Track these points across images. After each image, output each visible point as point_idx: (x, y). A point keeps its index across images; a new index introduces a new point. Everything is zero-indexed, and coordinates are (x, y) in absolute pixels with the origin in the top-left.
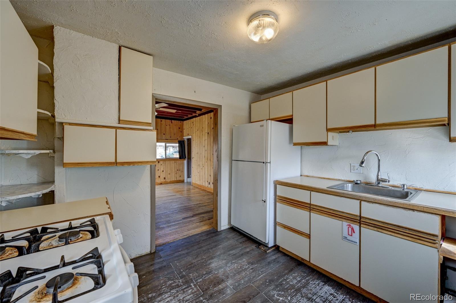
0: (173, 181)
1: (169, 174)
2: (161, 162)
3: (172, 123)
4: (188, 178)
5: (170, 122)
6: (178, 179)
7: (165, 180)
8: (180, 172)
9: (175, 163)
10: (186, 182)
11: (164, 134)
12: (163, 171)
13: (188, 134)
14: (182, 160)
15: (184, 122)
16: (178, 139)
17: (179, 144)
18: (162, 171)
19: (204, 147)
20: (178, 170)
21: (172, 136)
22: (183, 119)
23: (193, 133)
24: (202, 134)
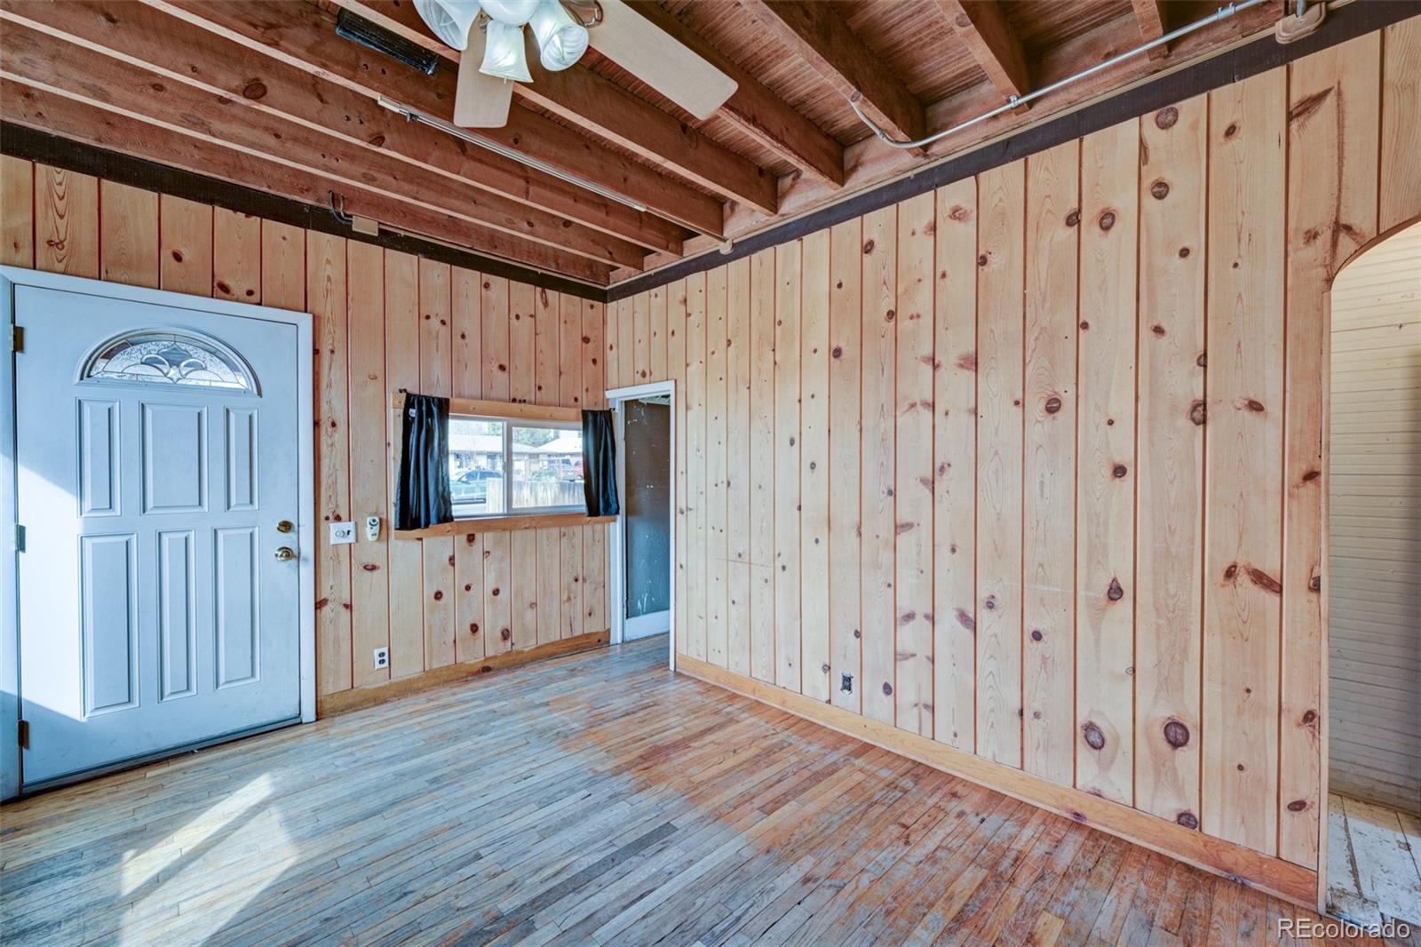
0: (553, 644)
1: (533, 605)
2: (486, 540)
3: (546, 304)
4: (627, 617)
5: (538, 296)
6: (578, 633)
7: (509, 643)
8: (587, 585)
9: (564, 540)
10: (619, 641)
11: (502, 368)
12: (496, 592)
13: (644, 375)
14: (595, 523)
15: (612, 305)
16: (576, 400)
17: (585, 428)
18: (489, 591)
19: (792, 442)
20: (576, 580)
21: (549, 380)
22: (607, 288)
23: (687, 365)
24: (775, 363)
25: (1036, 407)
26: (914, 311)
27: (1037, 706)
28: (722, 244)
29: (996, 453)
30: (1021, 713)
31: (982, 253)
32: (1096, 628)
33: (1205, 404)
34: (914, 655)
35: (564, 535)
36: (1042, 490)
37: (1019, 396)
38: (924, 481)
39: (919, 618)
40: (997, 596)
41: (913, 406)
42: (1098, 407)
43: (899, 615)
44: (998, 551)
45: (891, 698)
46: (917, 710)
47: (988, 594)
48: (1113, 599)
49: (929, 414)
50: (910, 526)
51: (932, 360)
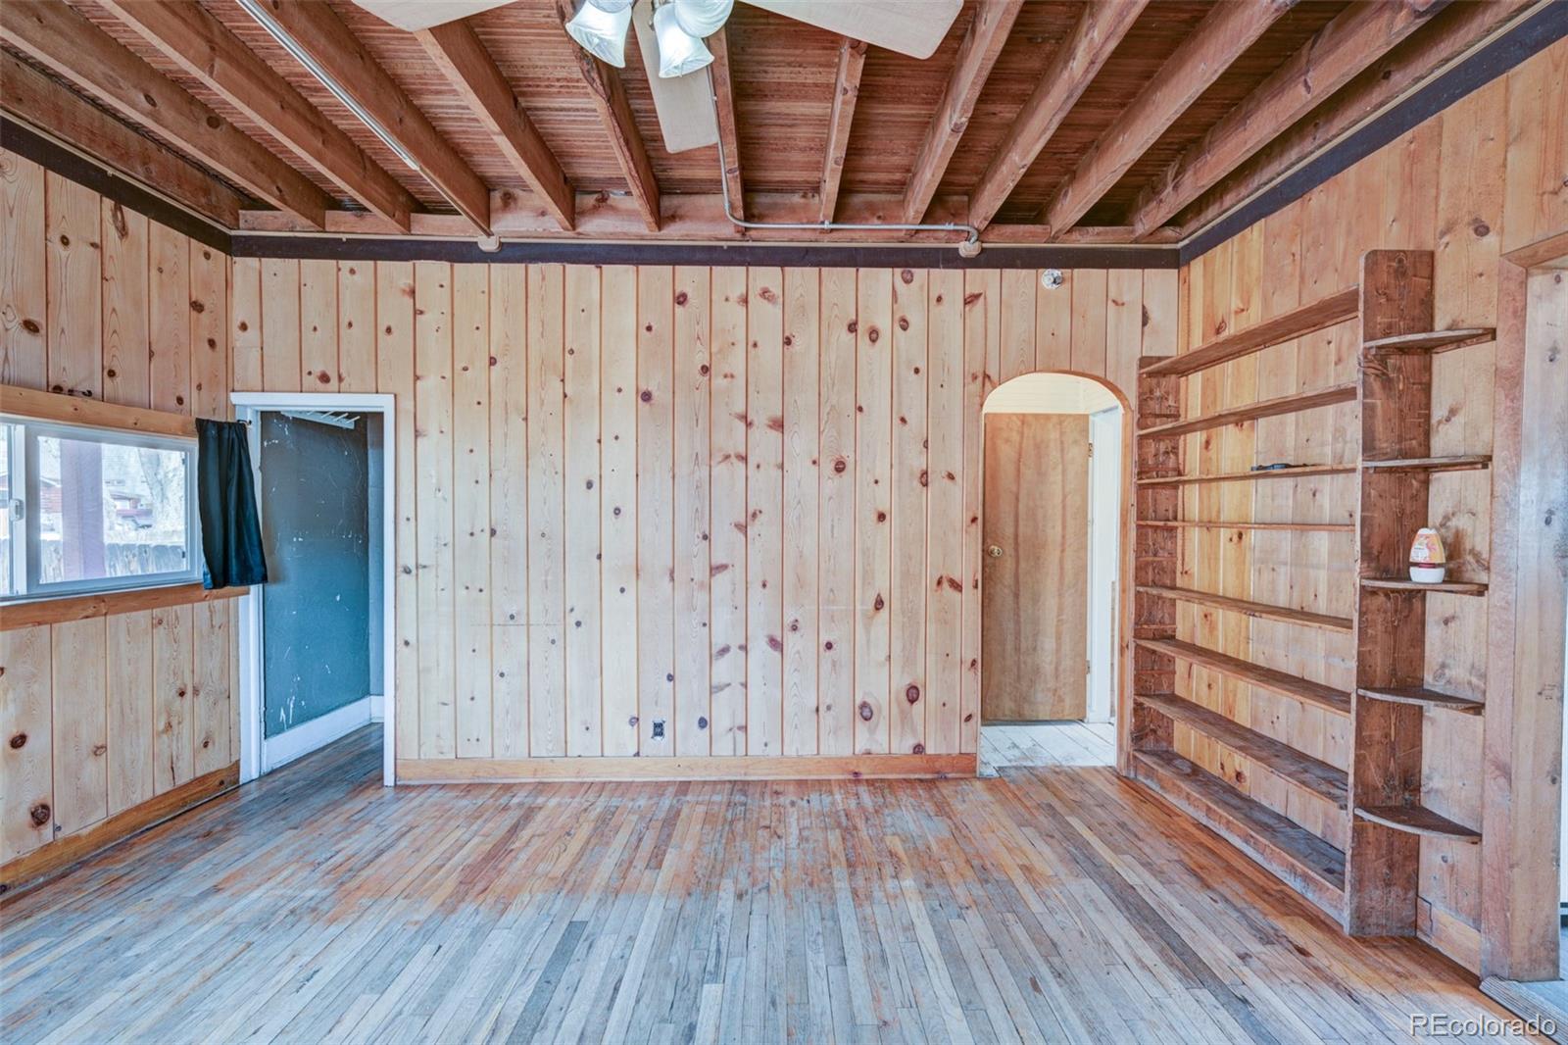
3: (123, 231)
4: (267, 737)
5: (108, 215)
6: (184, 777)
7: (47, 830)
8: (200, 699)
9: (161, 631)
10: (254, 776)
11: (31, 326)
13: (324, 378)
14: (214, 597)
15: (245, 263)
16: (180, 401)
17: (202, 447)
19: (589, 485)
20: (182, 694)
21: (128, 361)
22: (233, 233)
23: (417, 378)
24: (565, 396)
25: (828, 467)
26: (727, 370)
27: (828, 701)
28: (485, 237)
29: (799, 502)
30: (817, 710)
31: (787, 334)
32: (868, 630)
33: (926, 473)
34: (729, 685)
35: (160, 622)
36: (832, 532)
37: (815, 456)
38: (738, 526)
39: (734, 650)
40: (799, 619)
41: (727, 457)
42: (868, 470)
43: (714, 651)
44: (800, 582)
45: (706, 730)
46: (731, 734)
47: (792, 619)
48: (877, 609)
49: (742, 465)
50: (724, 567)
51: (744, 418)
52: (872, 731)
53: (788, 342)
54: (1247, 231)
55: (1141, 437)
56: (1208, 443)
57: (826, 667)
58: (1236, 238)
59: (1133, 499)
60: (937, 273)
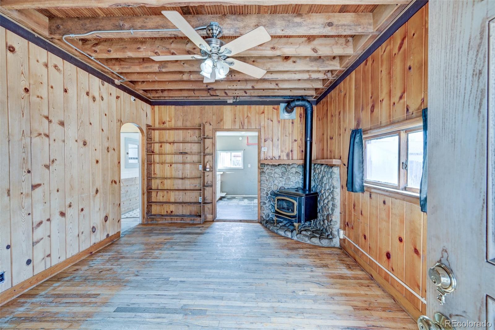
25: (81, 143)
26: (38, 94)
27: (82, 231)
29: (71, 156)
30: (79, 235)
32: (94, 202)
33: (108, 148)
34: (42, 239)
36: (83, 167)
37: (77, 139)
38: (45, 166)
39: (45, 222)
40: (72, 202)
41: (40, 134)
42: (93, 146)
43: (35, 225)
44: (72, 188)
45: (31, 265)
46: (44, 260)
47: (69, 203)
48: (97, 193)
49: (47, 139)
50: (39, 185)
51: (47, 118)
52: (95, 236)
53: (66, 91)
54: (171, 106)
55: (147, 143)
56: (161, 146)
57: (81, 217)
58: (168, 106)
59: (145, 157)
60: (110, 86)
